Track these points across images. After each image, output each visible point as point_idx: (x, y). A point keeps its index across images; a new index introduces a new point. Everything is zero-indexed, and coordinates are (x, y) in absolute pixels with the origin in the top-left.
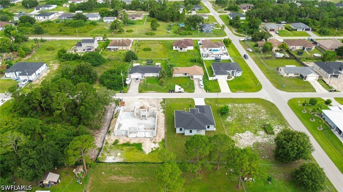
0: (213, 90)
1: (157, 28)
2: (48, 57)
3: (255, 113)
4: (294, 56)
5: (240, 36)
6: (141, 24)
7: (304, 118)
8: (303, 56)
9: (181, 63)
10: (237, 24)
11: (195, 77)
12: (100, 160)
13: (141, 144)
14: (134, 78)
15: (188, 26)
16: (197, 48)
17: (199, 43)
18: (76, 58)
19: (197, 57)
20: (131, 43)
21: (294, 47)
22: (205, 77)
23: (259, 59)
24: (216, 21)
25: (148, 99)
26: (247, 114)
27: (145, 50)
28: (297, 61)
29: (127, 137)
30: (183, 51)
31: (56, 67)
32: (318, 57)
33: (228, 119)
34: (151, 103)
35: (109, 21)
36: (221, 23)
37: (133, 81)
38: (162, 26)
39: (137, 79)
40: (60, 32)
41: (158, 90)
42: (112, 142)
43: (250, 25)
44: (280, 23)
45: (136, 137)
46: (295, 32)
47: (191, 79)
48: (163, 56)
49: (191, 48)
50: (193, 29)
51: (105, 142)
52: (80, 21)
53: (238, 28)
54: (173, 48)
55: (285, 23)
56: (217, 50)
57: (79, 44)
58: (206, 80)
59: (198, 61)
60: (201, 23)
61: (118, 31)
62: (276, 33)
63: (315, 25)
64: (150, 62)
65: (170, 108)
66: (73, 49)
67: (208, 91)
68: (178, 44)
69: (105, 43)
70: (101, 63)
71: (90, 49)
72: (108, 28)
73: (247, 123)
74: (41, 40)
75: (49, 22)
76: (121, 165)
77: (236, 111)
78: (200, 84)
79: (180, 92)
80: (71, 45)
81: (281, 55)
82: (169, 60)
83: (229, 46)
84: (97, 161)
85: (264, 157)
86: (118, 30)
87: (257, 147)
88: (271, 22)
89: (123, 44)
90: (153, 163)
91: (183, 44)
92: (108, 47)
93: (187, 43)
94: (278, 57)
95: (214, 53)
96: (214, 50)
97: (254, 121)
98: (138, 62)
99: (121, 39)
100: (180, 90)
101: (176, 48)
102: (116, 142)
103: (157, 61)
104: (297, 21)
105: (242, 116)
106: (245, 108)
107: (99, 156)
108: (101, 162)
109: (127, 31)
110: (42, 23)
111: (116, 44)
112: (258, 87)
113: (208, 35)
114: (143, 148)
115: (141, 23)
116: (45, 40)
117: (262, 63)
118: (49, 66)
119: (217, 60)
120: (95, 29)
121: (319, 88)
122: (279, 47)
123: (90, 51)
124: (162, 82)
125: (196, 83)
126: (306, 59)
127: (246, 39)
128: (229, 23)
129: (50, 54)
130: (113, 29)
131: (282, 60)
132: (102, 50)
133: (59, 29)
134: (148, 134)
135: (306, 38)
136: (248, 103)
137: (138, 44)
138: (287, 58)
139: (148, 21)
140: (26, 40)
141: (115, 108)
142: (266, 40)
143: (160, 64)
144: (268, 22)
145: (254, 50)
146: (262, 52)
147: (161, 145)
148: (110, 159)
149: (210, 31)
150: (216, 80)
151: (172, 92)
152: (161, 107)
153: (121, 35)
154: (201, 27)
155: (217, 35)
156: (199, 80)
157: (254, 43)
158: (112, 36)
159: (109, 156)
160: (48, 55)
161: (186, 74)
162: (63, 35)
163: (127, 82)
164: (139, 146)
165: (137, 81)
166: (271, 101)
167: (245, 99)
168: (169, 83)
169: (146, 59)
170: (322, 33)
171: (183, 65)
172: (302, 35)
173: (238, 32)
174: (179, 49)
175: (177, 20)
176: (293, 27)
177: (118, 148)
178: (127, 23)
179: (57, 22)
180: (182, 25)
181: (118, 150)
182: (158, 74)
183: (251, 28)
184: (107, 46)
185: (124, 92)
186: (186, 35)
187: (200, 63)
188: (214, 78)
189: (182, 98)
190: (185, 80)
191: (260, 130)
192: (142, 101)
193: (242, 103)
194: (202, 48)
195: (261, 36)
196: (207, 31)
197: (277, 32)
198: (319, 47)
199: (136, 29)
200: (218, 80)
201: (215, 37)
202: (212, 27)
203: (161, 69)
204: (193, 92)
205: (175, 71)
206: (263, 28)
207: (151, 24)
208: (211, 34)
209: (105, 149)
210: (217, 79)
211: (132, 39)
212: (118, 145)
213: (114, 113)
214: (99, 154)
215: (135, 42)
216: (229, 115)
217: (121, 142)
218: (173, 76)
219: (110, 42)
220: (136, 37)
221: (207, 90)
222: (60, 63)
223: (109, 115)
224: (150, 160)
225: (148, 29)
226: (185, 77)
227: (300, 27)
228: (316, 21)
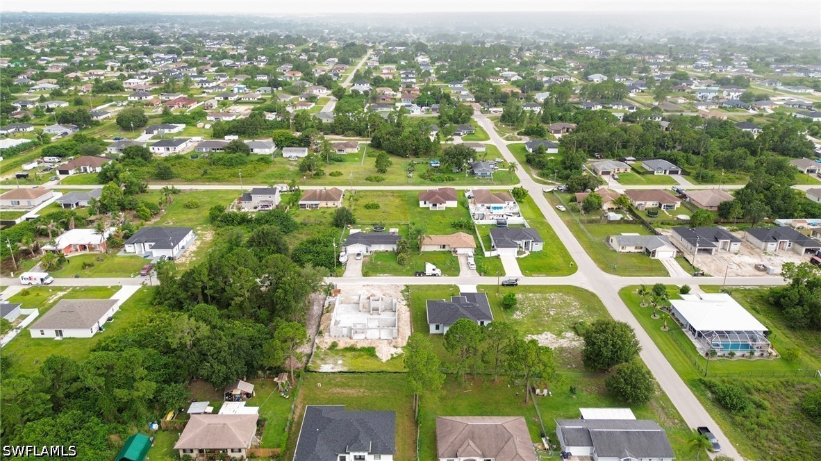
0: (491, 272)
1: (388, 169)
2: (191, 220)
3: (561, 307)
4: (640, 218)
5: (545, 183)
6: (355, 161)
7: (641, 314)
8: (657, 219)
9: (435, 229)
10: (540, 162)
11: (460, 251)
12: (312, 369)
13: (373, 348)
14: (353, 254)
15: (447, 164)
16: (464, 204)
17: (467, 195)
18: (243, 220)
19: (464, 220)
20: (342, 196)
21: (643, 203)
22: (479, 251)
23: (577, 224)
24: (500, 156)
25: (379, 286)
26: (548, 308)
27: (367, 207)
28: (645, 228)
29: (351, 338)
30: (437, 209)
31: (209, 236)
32: (684, 220)
33: (515, 316)
34: (385, 291)
35: (294, 155)
36: (510, 158)
37: (351, 258)
38: (396, 164)
39: (359, 255)
40: (203, 175)
41: (395, 272)
42: (328, 346)
43: (565, 163)
44: (623, 160)
45: (366, 338)
46: (649, 176)
47: (454, 255)
48: (402, 217)
49: (453, 204)
50: (455, 170)
51: (315, 346)
52: (240, 156)
53: (541, 168)
54: (418, 205)
55: (633, 160)
56: (501, 208)
57: (248, 197)
58: (480, 257)
59: (465, 226)
60: (471, 160)
61: (315, 175)
62: (614, 179)
63: (691, 165)
64: (378, 228)
65: (418, 298)
66: (233, 206)
67: (483, 274)
68: (429, 196)
69: (294, 195)
70: (291, 229)
71: (267, 206)
72: (293, 168)
73: (547, 321)
74: (171, 190)
75: (179, 157)
76: (346, 375)
77: (530, 304)
78: (468, 263)
79: (435, 275)
80: (229, 199)
81: (618, 217)
82: (414, 224)
83: (523, 200)
84: (307, 370)
85: (569, 366)
86: (315, 172)
87: (561, 353)
88: (607, 157)
89: (327, 197)
90: (395, 373)
91: (438, 196)
92: (300, 202)
93: (446, 196)
94: (611, 219)
95: (495, 212)
96: (495, 208)
97: (559, 317)
98: (358, 228)
99: (322, 188)
100: (435, 272)
101: (425, 203)
102: (334, 345)
103: (392, 225)
104: (656, 156)
105: (539, 311)
106: (545, 299)
107: (309, 364)
108: (313, 372)
109: (330, 175)
110: (166, 159)
111: (314, 196)
112: (571, 268)
113: (484, 182)
114: (377, 354)
115: (356, 159)
116: (179, 191)
117: (582, 231)
118: (197, 235)
119: (501, 224)
120: (269, 170)
121: (676, 271)
122: (614, 203)
123: (268, 209)
124: (403, 259)
125: (462, 261)
126: (662, 224)
127: (555, 189)
128: (525, 159)
129: (192, 214)
130: (305, 171)
131: (618, 226)
132: (288, 208)
133: (201, 171)
134: (384, 334)
135: (669, 187)
136: (551, 293)
137: (355, 197)
138: (627, 222)
139: (369, 156)
140: (143, 190)
141: (325, 299)
142: (592, 190)
143: (397, 230)
144: (601, 158)
145: (569, 208)
146: (583, 212)
147: (406, 350)
148: (326, 368)
149: (488, 174)
150: (498, 257)
151: (420, 275)
152: (403, 298)
153: (319, 181)
154: (472, 167)
155: (502, 182)
156: (468, 257)
157: (569, 196)
158: (303, 184)
159: (325, 364)
160: (190, 216)
161: (444, 247)
162: (210, 182)
163: (342, 260)
164: (371, 352)
165: (359, 258)
166: (591, 289)
167: (546, 286)
168: (415, 260)
169: (370, 222)
170: (702, 179)
171: (439, 232)
172: (663, 182)
173: (543, 175)
174: (431, 205)
175: (425, 154)
176: (647, 168)
177: (337, 354)
178: (329, 158)
179: (193, 158)
180: (435, 163)
181: (337, 357)
182: (395, 247)
183: (566, 168)
184: (297, 200)
185: (337, 276)
186: (443, 181)
187: (471, 229)
188: (494, 254)
189: (438, 285)
190: (443, 256)
191: (567, 331)
192: (368, 288)
193: (540, 293)
194: (473, 205)
195: (584, 184)
196: (483, 175)
197: (616, 177)
198: (690, 203)
199: (348, 170)
200: (501, 257)
201: (497, 185)
202: (492, 166)
203: (399, 237)
204: (457, 275)
205: (426, 240)
206: (591, 169)
207: (377, 162)
208: (491, 179)
209: (317, 355)
210: (499, 255)
211: (343, 188)
212: (337, 350)
213: (323, 306)
214: (308, 361)
215: (348, 194)
216: (517, 309)
217: (341, 345)
218: (422, 250)
219: (302, 193)
220: (350, 185)
221: (481, 271)
222: (215, 230)
223: (316, 309)
224: (389, 369)
225: (371, 171)
226: (443, 252)
227: (661, 167)
228: (693, 157)
